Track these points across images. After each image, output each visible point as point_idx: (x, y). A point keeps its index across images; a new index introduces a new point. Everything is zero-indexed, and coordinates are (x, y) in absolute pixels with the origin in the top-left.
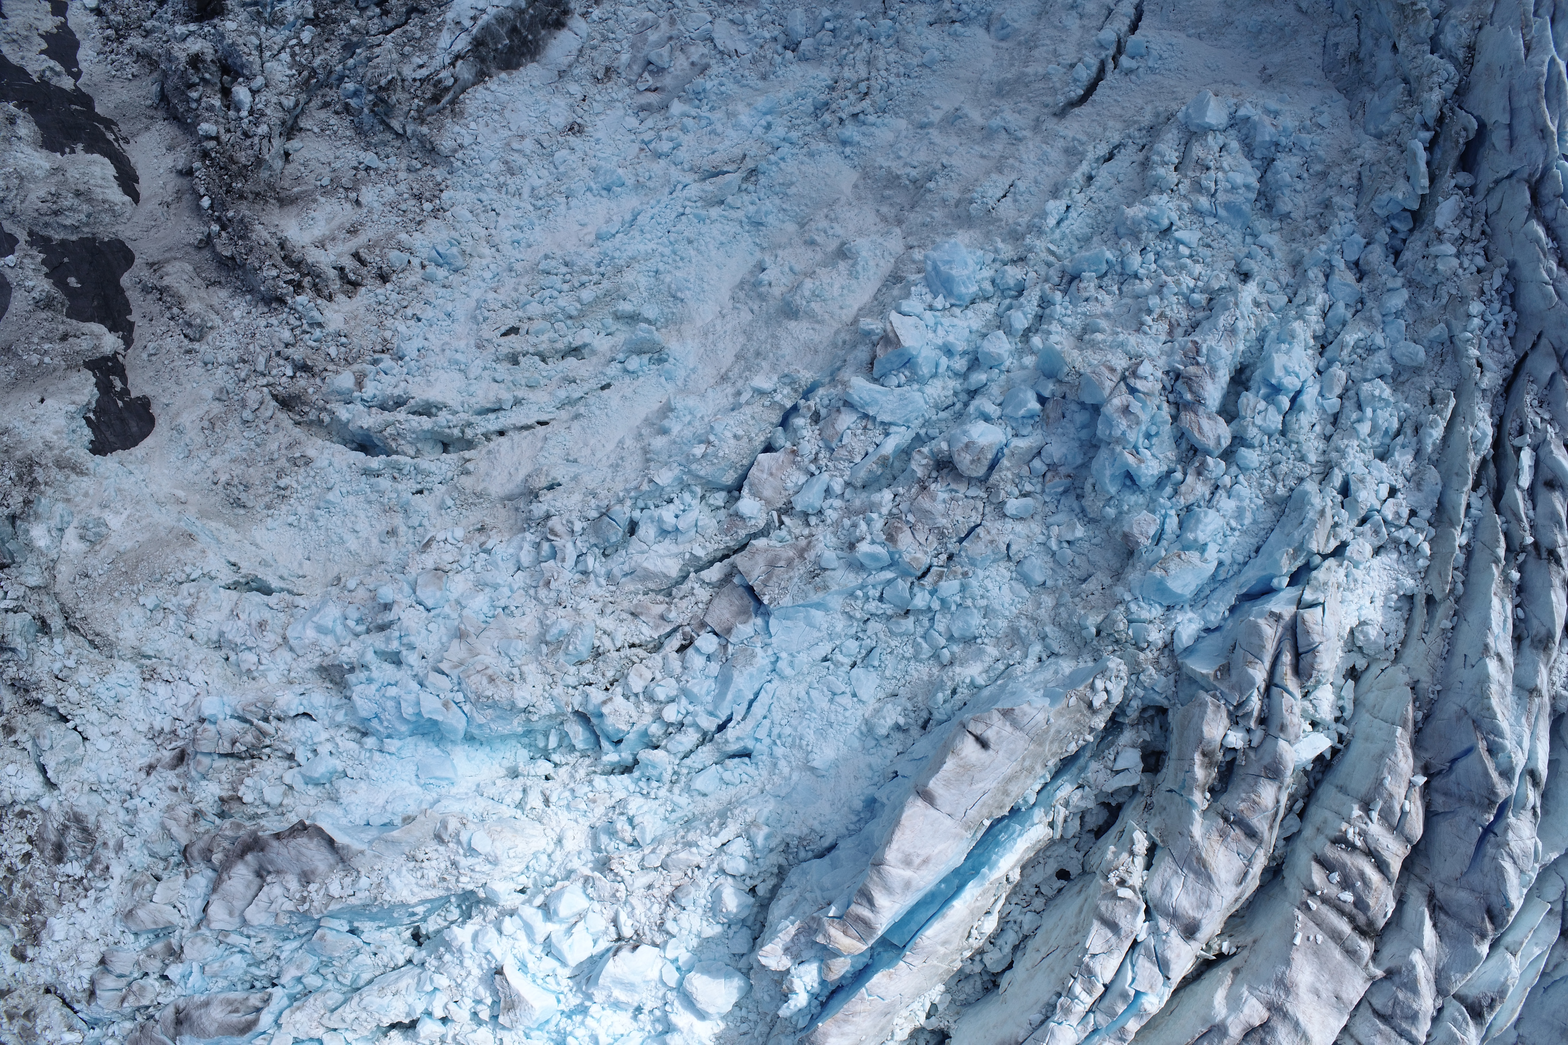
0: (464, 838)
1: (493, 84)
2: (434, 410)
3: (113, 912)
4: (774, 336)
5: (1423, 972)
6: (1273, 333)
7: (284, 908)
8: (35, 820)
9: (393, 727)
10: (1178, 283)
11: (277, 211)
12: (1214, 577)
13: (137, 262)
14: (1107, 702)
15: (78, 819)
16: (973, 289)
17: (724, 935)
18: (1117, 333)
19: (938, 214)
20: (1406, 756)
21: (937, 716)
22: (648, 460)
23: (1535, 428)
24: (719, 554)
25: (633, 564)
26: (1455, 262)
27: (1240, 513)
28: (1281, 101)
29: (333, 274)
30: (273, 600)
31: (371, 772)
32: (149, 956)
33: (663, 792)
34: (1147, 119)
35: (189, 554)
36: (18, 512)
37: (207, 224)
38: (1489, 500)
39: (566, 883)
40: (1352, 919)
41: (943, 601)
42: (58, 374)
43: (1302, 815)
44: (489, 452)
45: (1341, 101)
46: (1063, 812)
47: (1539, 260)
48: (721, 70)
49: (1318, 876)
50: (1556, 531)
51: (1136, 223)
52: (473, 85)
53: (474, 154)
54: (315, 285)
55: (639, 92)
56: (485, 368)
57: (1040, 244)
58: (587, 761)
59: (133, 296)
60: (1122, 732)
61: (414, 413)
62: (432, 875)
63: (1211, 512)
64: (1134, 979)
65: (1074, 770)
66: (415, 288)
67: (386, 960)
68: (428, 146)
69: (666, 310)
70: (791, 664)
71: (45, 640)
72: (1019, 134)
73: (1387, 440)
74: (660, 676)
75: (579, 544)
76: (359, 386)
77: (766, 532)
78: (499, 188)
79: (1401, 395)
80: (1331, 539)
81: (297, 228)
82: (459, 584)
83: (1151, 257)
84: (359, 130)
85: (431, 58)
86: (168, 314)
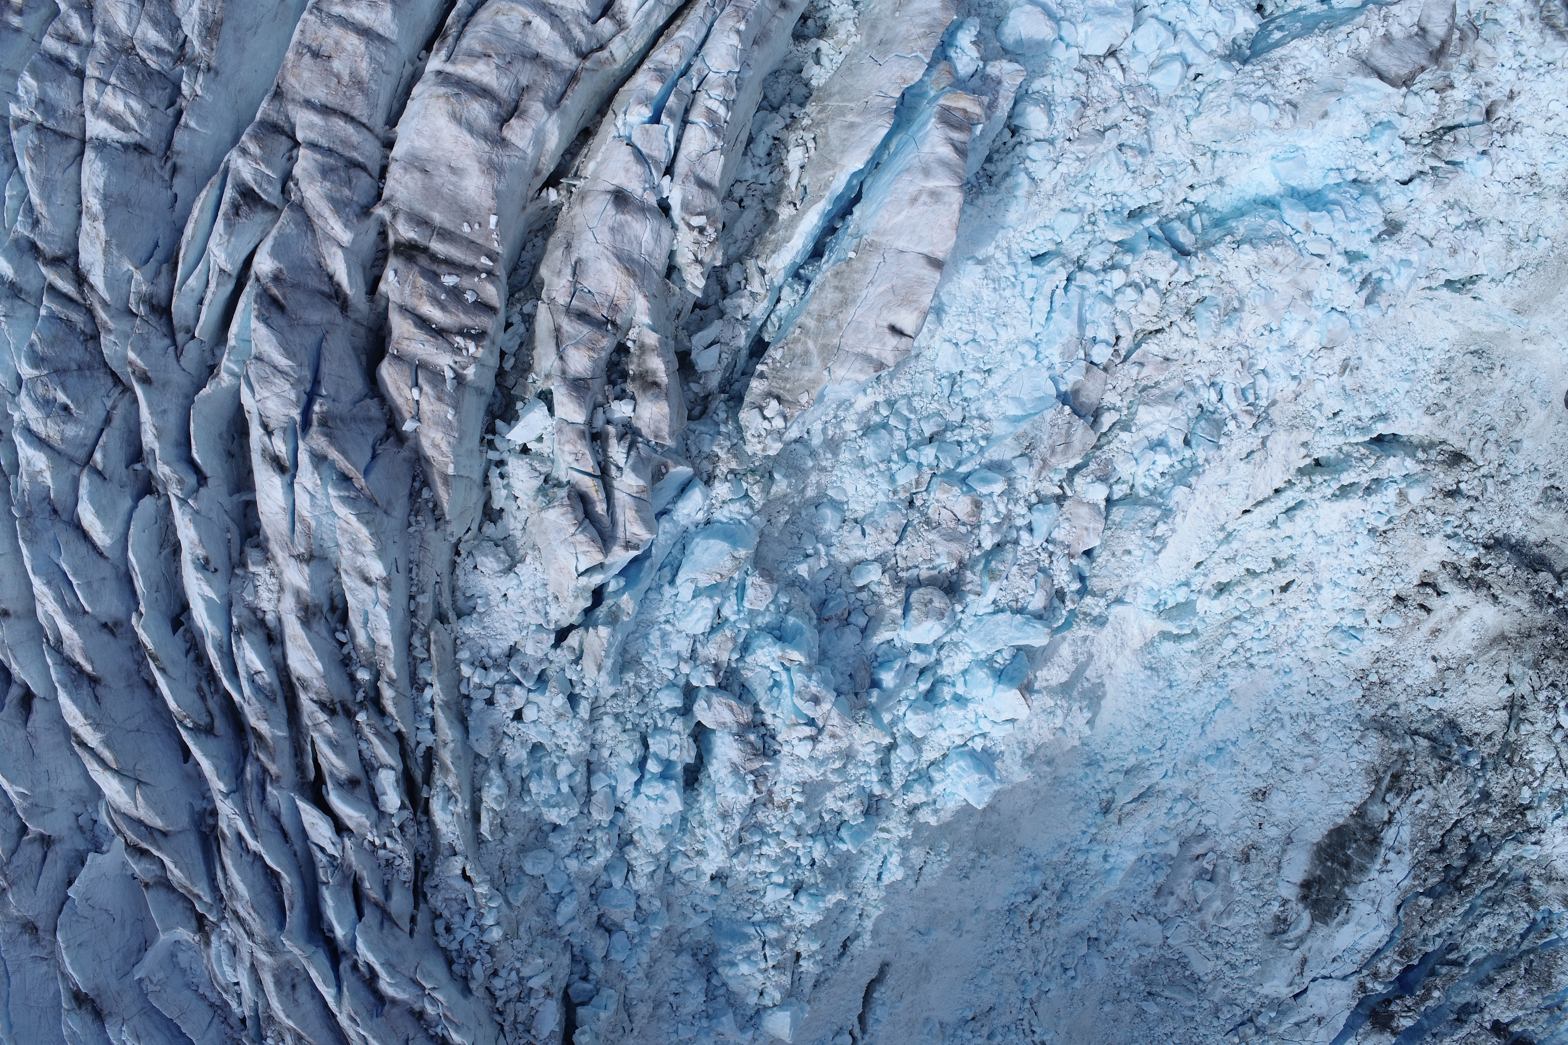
0: (1274, 112)
1: (1349, 809)
2: (1338, 493)
5: (330, 224)
9: (1340, 195)
12: (675, 568)
14: (758, 409)
15: (1561, 35)
16: (952, 768)
18: (823, 774)
20: (434, 447)
23: (391, 837)
24: (1107, 439)
25: (1179, 407)
26: (525, 973)
27: (664, 640)
29: (1446, 587)
30: (1443, 277)
31: (1343, 149)
33: (1100, 203)
34: (824, 993)
35: (1517, 296)
38: (412, 743)
39: (1173, 94)
40: (434, 258)
41: (906, 460)
43: (503, 354)
44: (1288, 470)
46: (756, 288)
47: (447, 1008)
48: (1144, 898)
50: (334, 736)
51: (830, 888)
52: (1365, 803)
53: (1345, 740)
55: (1212, 850)
56: (1301, 546)
57: (898, 834)
58: (1167, 212)
60: (720, 384)
61: (1355, 485)
62: (1287, 70)
63: (692, 632)
66: (1369, 599)
68: (1387, 732)
70: (1023, 356)
72: (911, 934)
74: (1133, 311)
75: (1226, 410)
76: (1401, 494)
77: (1073, 472)
78: (1313, 717)
79: (533, 817)
80: (576, 646)
81: (1485, 617)
82: (1310, 340)
83: (804, 861)
84: (1453, 725)
85: (1412, 813)
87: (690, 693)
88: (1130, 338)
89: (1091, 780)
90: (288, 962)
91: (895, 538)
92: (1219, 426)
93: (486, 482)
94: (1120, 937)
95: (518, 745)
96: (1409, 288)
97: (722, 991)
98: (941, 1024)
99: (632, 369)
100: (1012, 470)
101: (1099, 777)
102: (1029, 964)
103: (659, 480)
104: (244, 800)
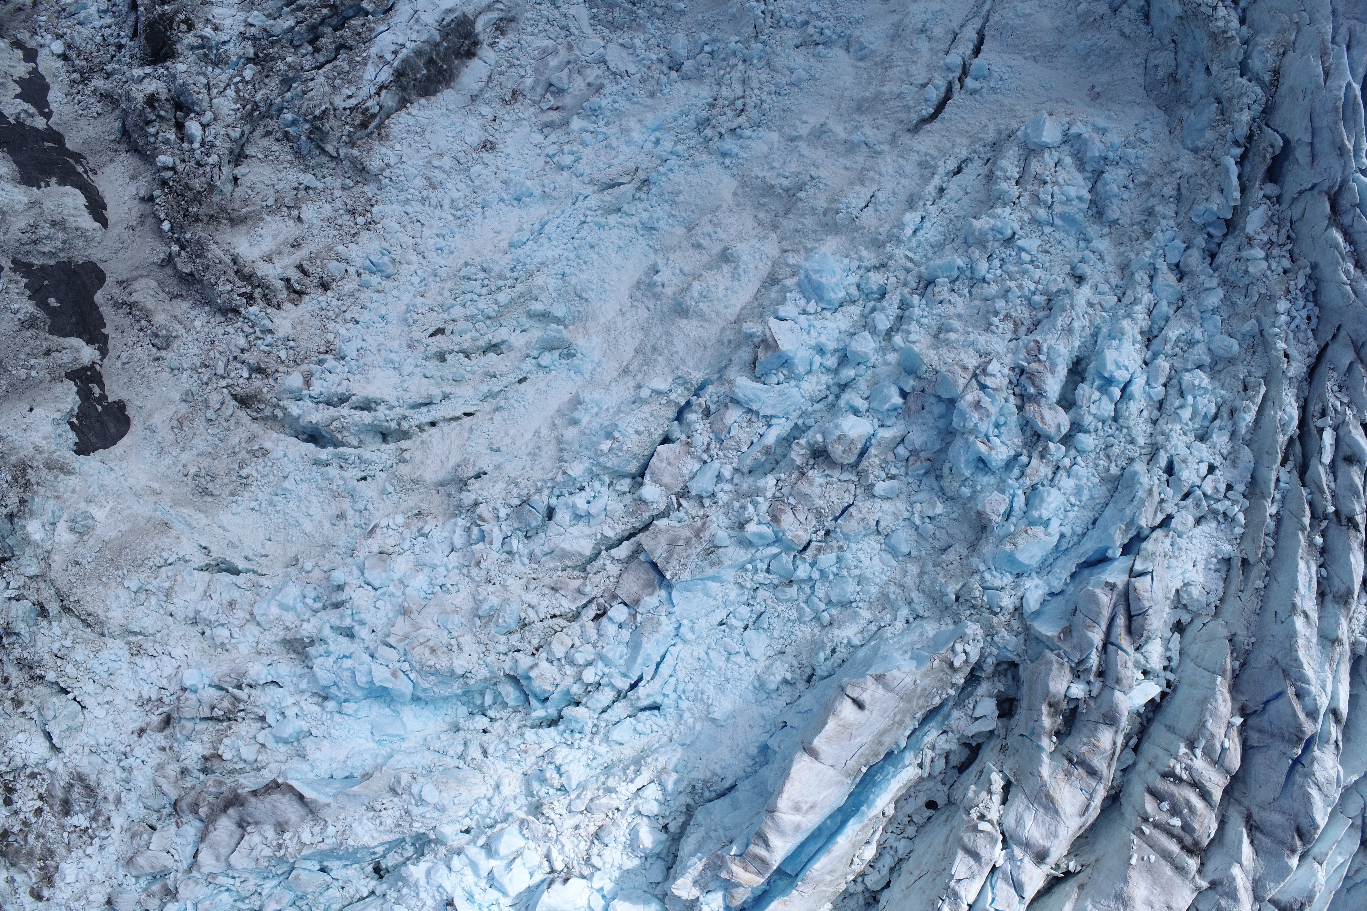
0: (415, 790)
1: (413, 109)
2: (373, 405)
3: (115, 857)
4: (668, 334)
5: (1242, 881)
6: (1105, 330)
7: (263, 853)
8: (44, 780)
9: (350, 693)
10: (1020, 287)
11: (228, 230)
12: (1057, 547)
13: (108, 280)
14: (966, 661)
15: (81, 778)
16: (841, 294)
17: (642, 866)
18: (968, 333)
19: (809, 221)
20: (1225, 701)
21: (819, 672)
22: (562, 450)
23: (1335, 410)
24: (626, 534)
25: (552, 545)
26: (1264, 265)
27: (1078, 491)
28: (1109, 118)
29: (280, 285)
30: (240, 580)
31: (333, 732)
32: (149, 896)
33: (585, 743)
34: (990, 136)
35: (165, 541)
36: (15, 511)
37: (168, 245)
38: (1295, 474)
39: (505, 825)
40: (1180, 841)
41: (822, 572)
42: (43, 385)
43: (1136, 749)
44: (423, 442)
45: (1161, 117)
46: (929, 754)
47: (1338, 264)
48: (614, 89)
49: (1150, 805)
50: (1354, 501)
51: (983, 234)
52: (397, 111)
53: (399, 172)
54: (265, 295)
55: (543, 111)
56: (416, 366)
57: (899, 253)
58: (519, 716)
59: (107, 311)
60: (979, 684)
61: (356, 408)
62: (389, 822)
63: (1054, 491)
64: (993, 899)
65: (939, 718)
66: (352, 294)
67: (352, 892)
68: (359, 166)
69: (573, 309)
70: (692, 629)
71: (45, 623)
72: (878, 148)
73: (1206, 423)
74: (578, 642)
75: (504, 528)
76: (307, 384)
77: (666, 513)
78: (423, 201)
79: (1218, 382)
80: (1159, 513)
81: (247, 245)
83: (997, 263)
84: (298, 154)
85: (359, 89)
86: (137, 326)
88: (583, 619)
91: (852, 509)
92: (516, 516)
94: (646, 62)
95: (1217, 447)
96: (283, 582)
97: (1088, 175)
98: (848, 51)
99: (1060, 720)
100: (733, 537)
101: (644, 215)
103: (1067, 627)
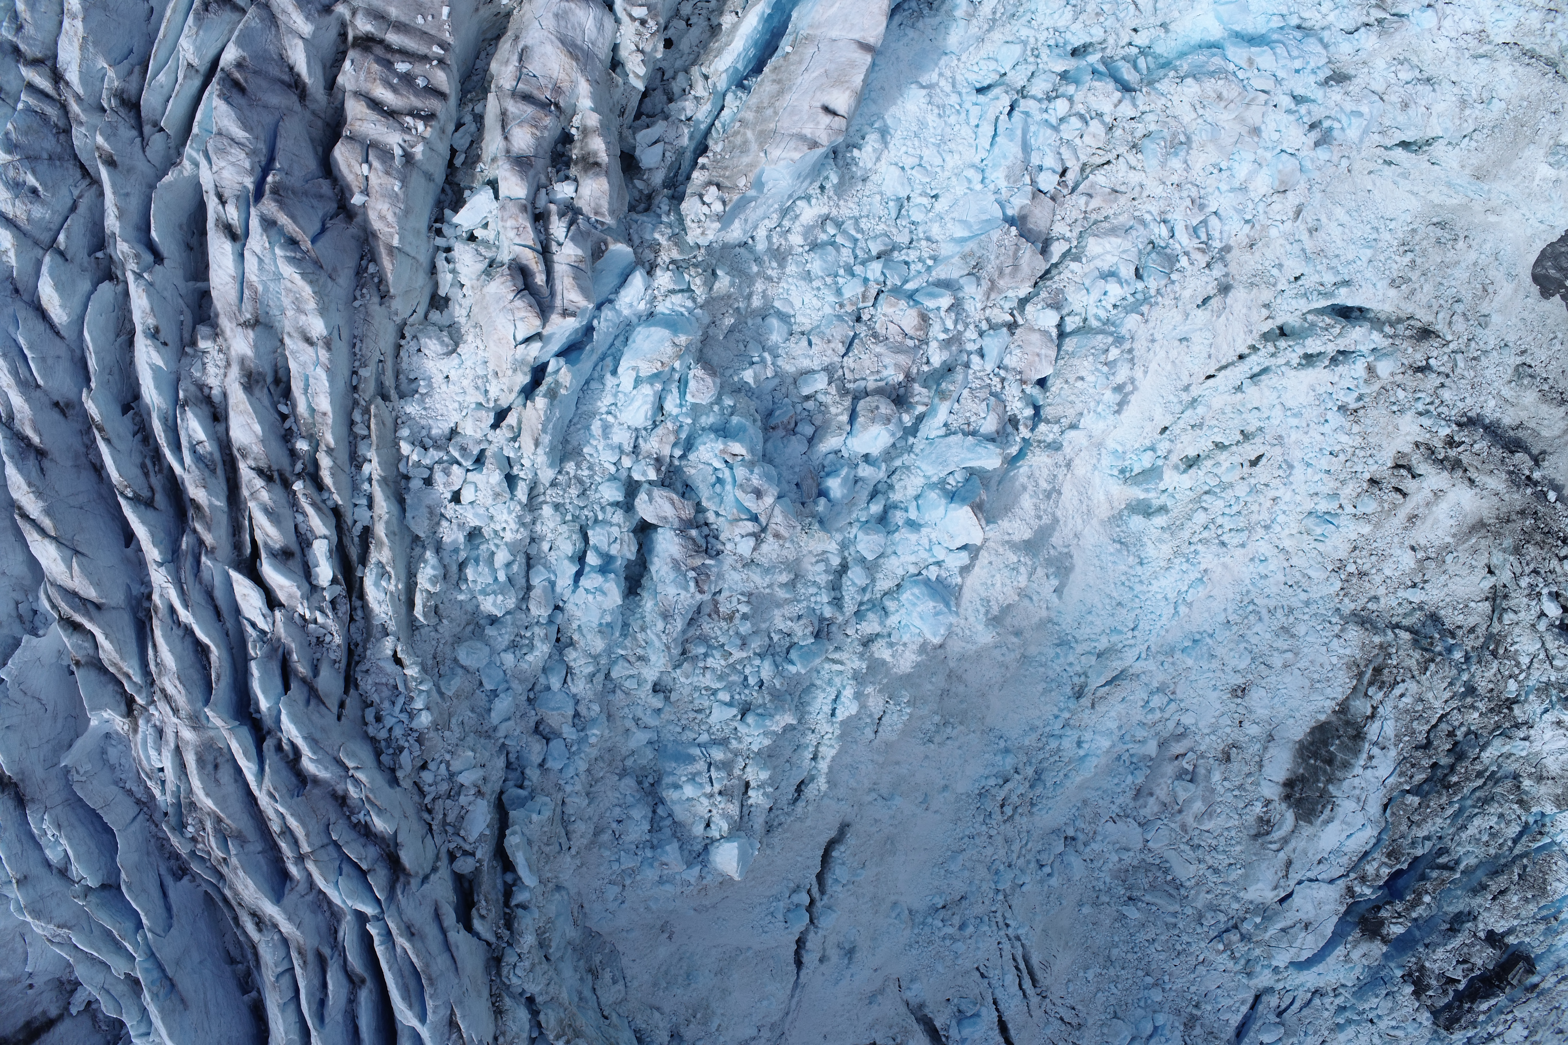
1: (1330, 705)
2: (1304, 362)
5: (293, 18)
6: (618, 633)
9: (1284, 36)
12: (618, 356)
14: (699, 197)
18: (769, 586)
19: (926, 688)
20: (380, 219)
21: (830, 162)
23: (322, 611)
24: (1056, 271)
25: (1129, 239)
27: (606, 432)
29: (1421, 469)
30: (1397, 137)
33: (1043, 36)
34: (776, 839)
37: (1544, 477)
38: (349, 519)
40: (389, 48)
41: (853, 275)
43: (453, 154)
44: (1251, 333)
45: (595, 923)
46: (699, 92)
47: (369, 792)
49: (440, 80)
51: (778, 709)
52: (1348, 698)
53: (1324, 634)
54: (1433, 453)
55: (1191, 750)
56: (1269, 418)
57: (851, 666)
58: (1111, 51)
60: (665, 181)
61: (1320, 354)
63: (634, 424)
65: (697, 138)
66: (1343, 482)
68: (1368, 626)
69: (1124, 528)
70: (969, 181)
72: (873, 796)
73: (474, 553)
74: (1078, 141)
75: (1177, 246)
76: (1370, 369)
77: (1023, 302)
78: (1291, 610)
79: (470, 608)
80: (515, 424)
81: (1463, 502)
82: (1262, 184)
83: (752, 681)
84: (1435, 618)
85: (1396, 707)
86: (1551, 382)
87: (632, 488)
88: (1077, 169)
89: (1062, 660)
90: (212, 739)
91: (843, 350)
92: (1171, 260)
93: (433, 270)
94: (1099, 838)
95: (455, 527)
96: (1361, 141)
97: (668, 822)
98: (910, 911)
99: (575, 153)
100: (960, 288)
101: (1071, 659)
102: (1002, 852)
103: (599, 258)
104: (178, 570)
